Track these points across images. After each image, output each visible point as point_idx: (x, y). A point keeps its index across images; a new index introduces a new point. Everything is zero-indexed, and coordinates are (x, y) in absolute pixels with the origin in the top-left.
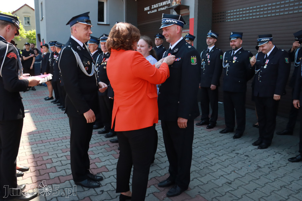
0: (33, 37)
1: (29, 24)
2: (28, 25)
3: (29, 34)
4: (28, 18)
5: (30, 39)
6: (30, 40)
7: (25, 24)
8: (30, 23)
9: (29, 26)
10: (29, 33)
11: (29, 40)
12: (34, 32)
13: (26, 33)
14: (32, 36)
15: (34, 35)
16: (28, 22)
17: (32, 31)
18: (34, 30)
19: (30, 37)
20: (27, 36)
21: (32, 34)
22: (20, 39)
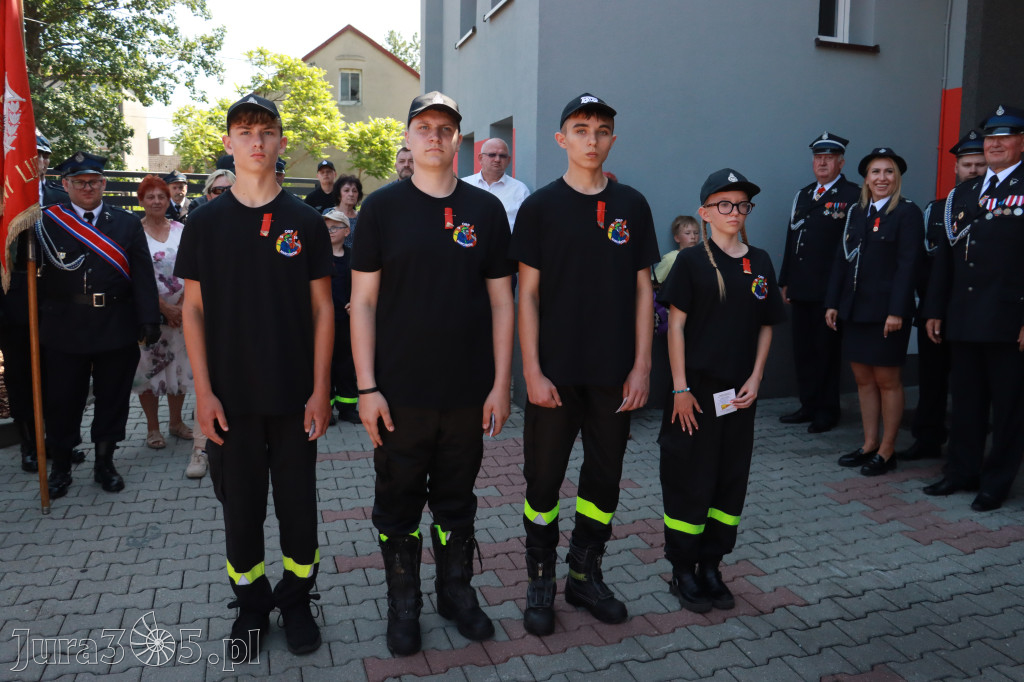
0: (372, 145)
1: (358, 99)
2: (353, 102)
3: (358, 136)
4: (355, 78)
5: (359, 150)
6: (360, 157)
7: (342, 100)
8: (360, 95)
9: (355, 105)
10: (356, 129)
11: (356, 157)
12: (376, 127)
13: (347, 128)
14: (368, 143)
15: (377, 139)
16: (354, 94)
17: (367, 122)
18: (377, 119)
19: (360, 144)
20: (350, 142)
21: (370, 135)
22: (326, 151)
